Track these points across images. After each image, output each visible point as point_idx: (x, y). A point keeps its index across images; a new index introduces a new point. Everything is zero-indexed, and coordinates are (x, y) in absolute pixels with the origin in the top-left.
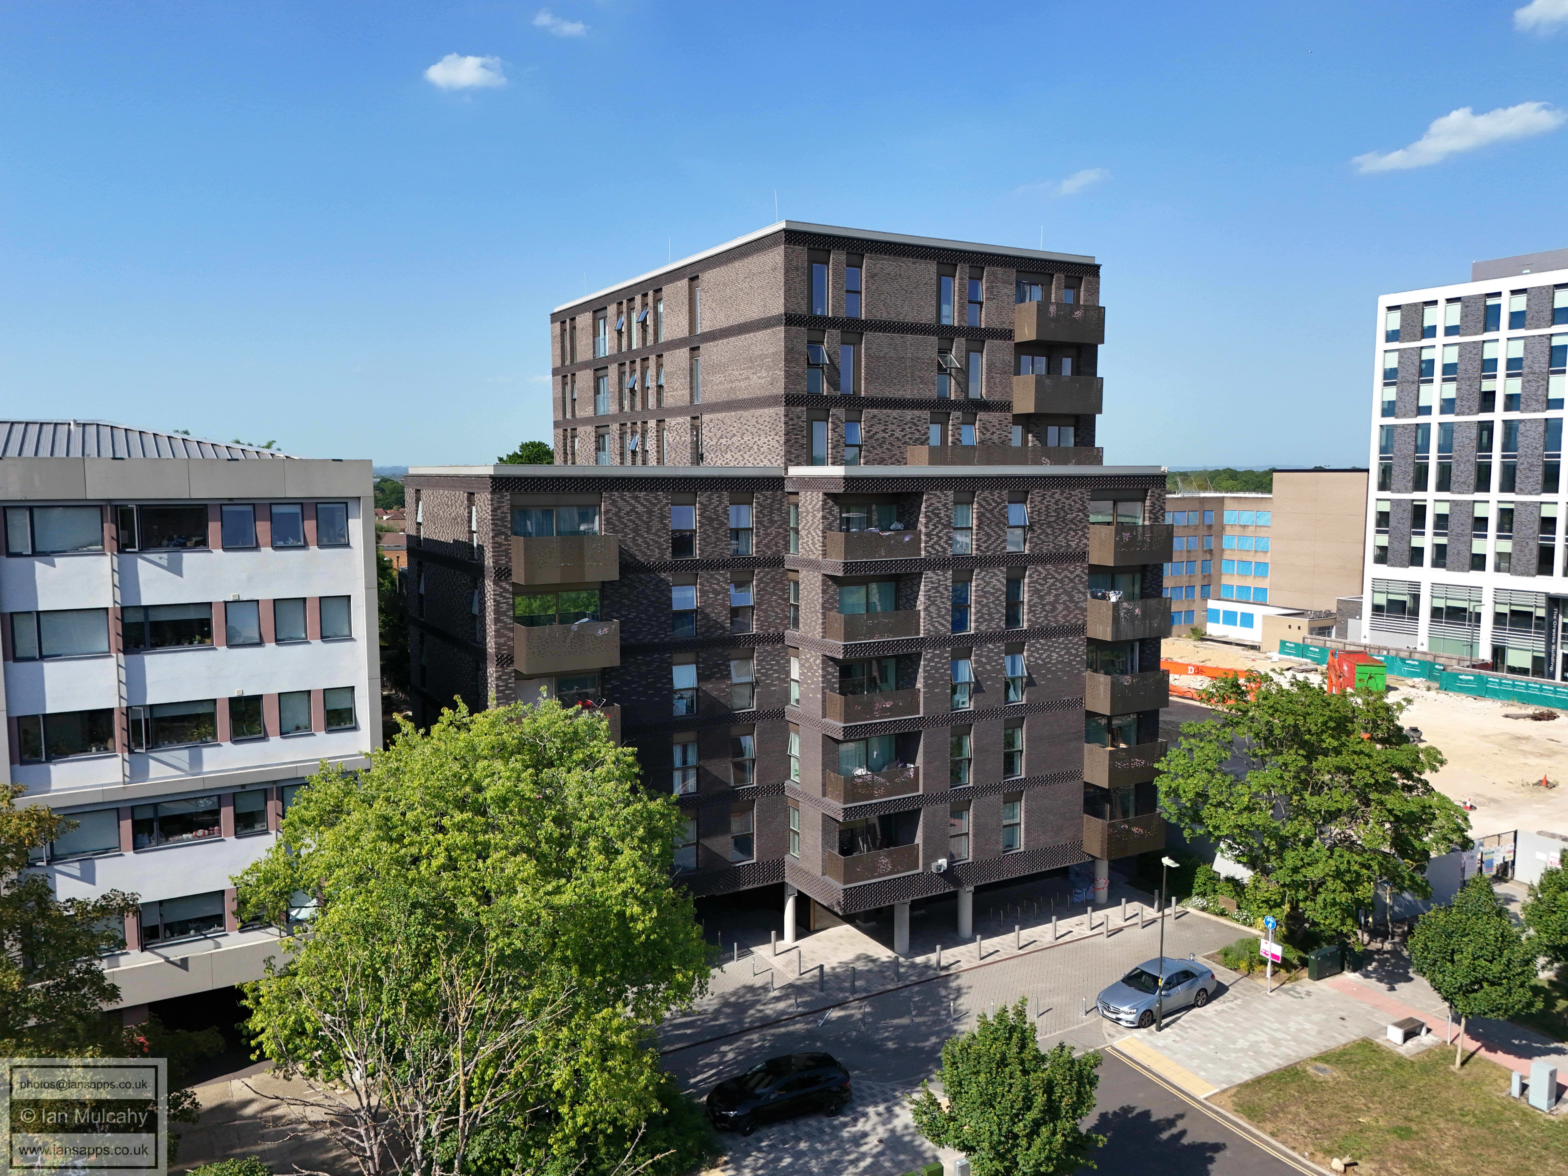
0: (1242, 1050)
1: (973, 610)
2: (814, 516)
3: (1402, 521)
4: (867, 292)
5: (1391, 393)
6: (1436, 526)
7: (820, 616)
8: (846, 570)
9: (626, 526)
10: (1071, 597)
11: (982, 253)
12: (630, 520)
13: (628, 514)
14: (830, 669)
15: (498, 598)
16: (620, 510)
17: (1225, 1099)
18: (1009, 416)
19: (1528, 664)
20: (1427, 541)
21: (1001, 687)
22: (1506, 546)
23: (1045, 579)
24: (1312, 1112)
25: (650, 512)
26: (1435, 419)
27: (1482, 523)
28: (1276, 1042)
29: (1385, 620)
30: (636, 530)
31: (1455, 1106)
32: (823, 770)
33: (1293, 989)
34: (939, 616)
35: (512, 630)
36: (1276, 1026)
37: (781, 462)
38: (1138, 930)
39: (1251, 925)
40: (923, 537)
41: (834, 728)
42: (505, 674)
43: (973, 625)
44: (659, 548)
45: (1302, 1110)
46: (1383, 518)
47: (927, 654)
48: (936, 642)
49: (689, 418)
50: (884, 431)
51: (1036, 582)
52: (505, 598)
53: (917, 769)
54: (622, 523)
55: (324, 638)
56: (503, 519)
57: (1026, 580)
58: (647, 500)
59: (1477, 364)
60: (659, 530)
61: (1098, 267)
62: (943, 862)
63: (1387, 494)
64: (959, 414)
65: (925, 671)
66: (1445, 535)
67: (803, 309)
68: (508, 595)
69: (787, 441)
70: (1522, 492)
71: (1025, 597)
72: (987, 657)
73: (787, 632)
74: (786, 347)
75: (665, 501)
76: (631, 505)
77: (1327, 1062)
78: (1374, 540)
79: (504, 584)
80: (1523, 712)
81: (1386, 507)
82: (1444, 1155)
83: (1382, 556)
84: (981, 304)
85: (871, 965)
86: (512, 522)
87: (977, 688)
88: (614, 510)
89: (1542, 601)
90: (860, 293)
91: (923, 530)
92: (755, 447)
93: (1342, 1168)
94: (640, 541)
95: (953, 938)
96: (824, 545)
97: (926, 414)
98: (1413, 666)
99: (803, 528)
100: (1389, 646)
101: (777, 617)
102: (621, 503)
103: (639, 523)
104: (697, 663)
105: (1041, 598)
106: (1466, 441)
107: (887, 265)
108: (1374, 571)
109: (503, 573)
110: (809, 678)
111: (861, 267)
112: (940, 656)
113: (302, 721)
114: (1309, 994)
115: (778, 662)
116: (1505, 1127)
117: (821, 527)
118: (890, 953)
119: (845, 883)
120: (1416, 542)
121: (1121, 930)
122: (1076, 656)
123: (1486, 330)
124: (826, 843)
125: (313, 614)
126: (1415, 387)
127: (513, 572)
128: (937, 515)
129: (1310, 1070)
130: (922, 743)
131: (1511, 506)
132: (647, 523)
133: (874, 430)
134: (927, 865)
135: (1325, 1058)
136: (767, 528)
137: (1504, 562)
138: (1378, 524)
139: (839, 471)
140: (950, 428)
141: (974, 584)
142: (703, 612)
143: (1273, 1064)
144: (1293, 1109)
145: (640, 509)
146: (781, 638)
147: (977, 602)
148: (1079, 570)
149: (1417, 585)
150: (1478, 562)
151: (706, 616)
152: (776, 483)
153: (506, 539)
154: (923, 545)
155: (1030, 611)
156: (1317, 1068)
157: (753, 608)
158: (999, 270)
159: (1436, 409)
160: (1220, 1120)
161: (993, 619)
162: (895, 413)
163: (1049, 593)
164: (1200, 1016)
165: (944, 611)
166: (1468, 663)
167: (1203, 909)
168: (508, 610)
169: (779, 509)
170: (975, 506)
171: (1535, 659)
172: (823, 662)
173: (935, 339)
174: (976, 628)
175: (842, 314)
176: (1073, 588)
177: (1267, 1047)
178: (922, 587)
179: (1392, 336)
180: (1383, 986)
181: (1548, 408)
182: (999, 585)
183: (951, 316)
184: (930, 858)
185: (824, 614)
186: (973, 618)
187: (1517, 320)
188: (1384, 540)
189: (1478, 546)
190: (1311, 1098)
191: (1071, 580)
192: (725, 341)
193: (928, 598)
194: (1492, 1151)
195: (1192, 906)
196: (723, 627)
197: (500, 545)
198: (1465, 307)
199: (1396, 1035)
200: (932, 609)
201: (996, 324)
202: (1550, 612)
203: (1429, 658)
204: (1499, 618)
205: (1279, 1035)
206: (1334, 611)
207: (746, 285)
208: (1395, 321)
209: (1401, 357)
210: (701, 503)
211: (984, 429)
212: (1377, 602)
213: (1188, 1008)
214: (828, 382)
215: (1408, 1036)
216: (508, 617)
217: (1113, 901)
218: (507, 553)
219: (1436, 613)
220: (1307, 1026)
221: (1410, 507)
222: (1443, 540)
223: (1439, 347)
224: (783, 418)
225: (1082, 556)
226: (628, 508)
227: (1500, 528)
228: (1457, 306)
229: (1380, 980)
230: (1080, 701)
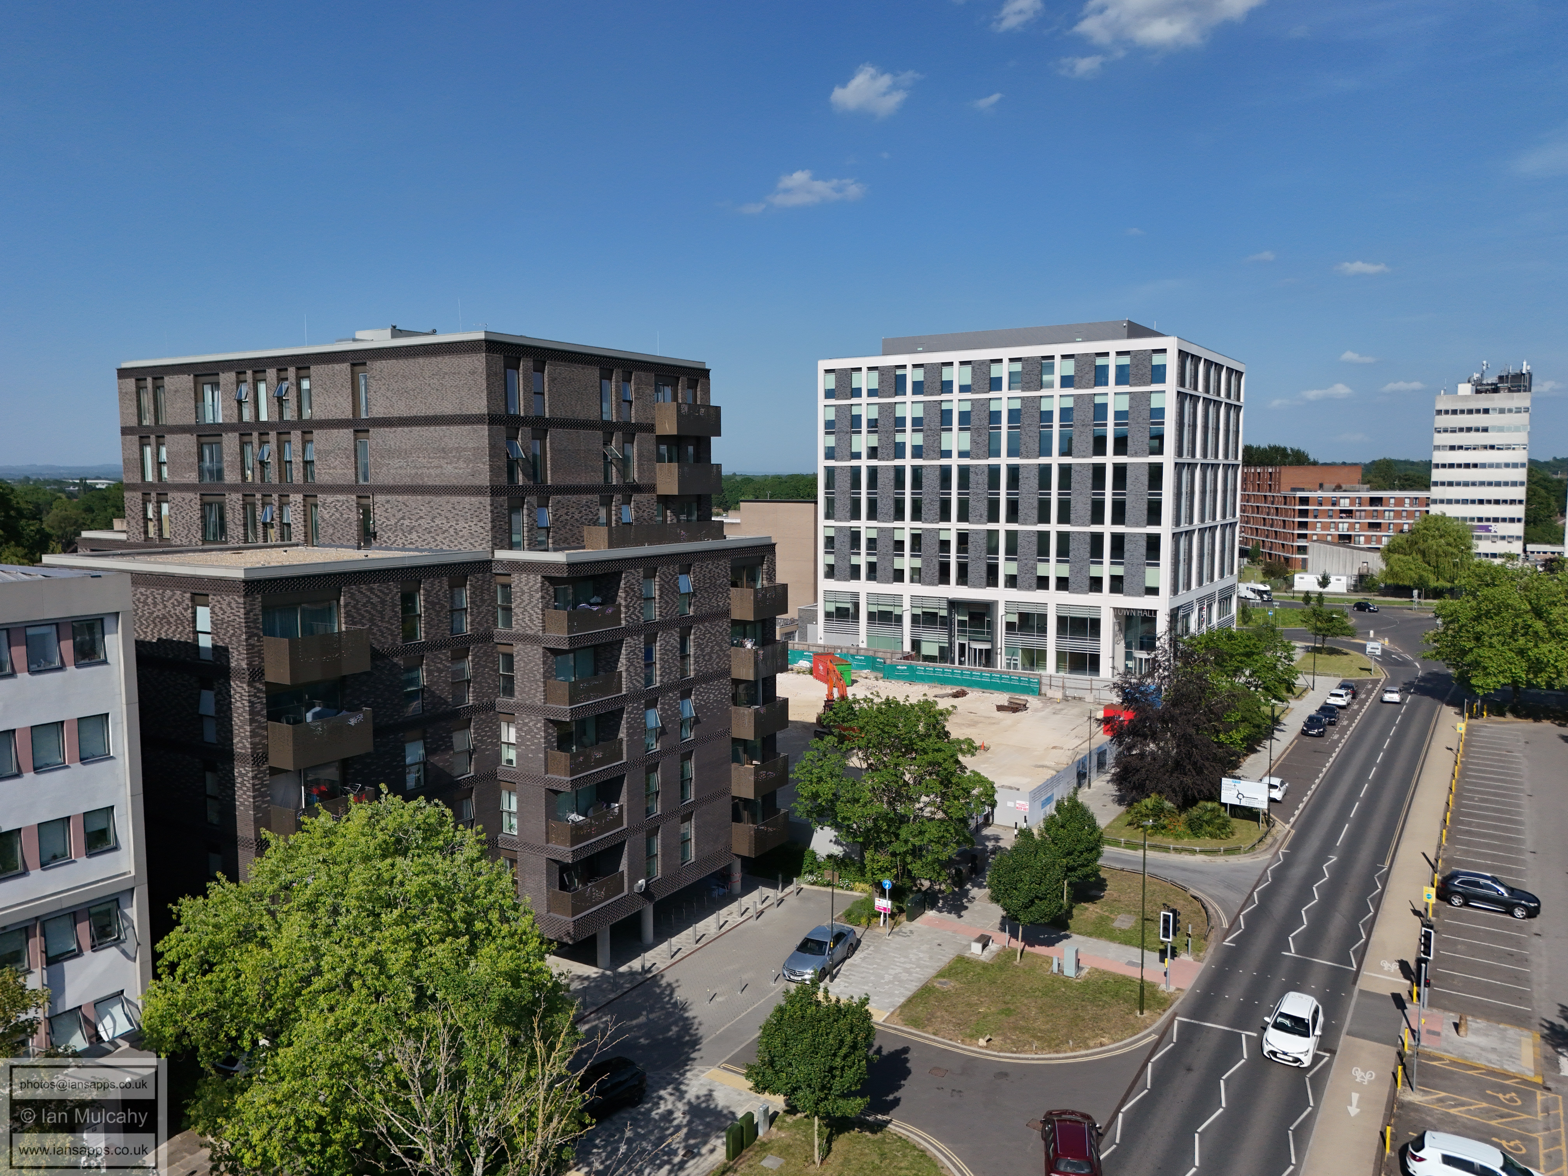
0: (890, 982)
1: (658, 666)
2: (531, 596)
3: (842, 544)
4: (550, 395)
5: (831, 441)
6: (868, 548)
7: (541, 684)
8: (571, 644)
9: (363, 617)
10: (721, 647)
11: (630, 360)
12: (366, 611)
13: (364, 605)
14: (550, 731)
15: (253, 699)
16: (358, 602)
17: (896, 1019)
18: (654, 496)
19: (936, 653)
20: (862, 560)
21: (677, 727)
22: (918, 563)
23: (704, 634)
24: (951, 1013)
25: (383, 602)
26: (864, 463)
27: (899, 545)
28: (907, 971)
29: (835, 624)
30: (371, 620)
31: (1027, 987)
32: (547, 821)
33: (900, 931)
34: (636, 674)
35: (266, 728)
36: (902, 960)
37: (487, 546)
38: (774, 910)
39: (852, 890)
40: (623, 609)
41: (560, 782)
42: (260, 772)
43: (658, 679)
44: (391, 635)
45: (944, 1013)
46: (830, 541)
47: (628, 708)
48: (634, 696)
49: (354, 497)
50: (566, 514)
51: (699, 638)
52: (259, 698)
53: (621, 807)
54: (360, 614)
55: (83, 760)
56: (255, 621)
57: (692, 637)
58: (380, 591)
59: (892, 420)
60: (391, 618)
61: (708, 371)
62: (642, 882)
63: (831, 523)
64: (620, 496)
65: (628, 723)
66: (875, 554)
67: (502, 410)
68: (261, 695)
69: (493, 528)
70: (926, 521)
71: (691, 651)
72: (669, 704)
73: (498, 700)
74: (490, 444)
75: (395, 590)
76: (367, 596)
77: (944, 977)
78: (824, 559)
79: (258, 685)
80: (943, 692)
81: (831, 533)
82: (1035, 1020)
83: (831, 572)
84: (631, 402)
85: (586, 983)
86: (264, 622)
87: (662, 732)
88: (353, 603)
89: (945, 605)
90: (543, 394)
91: (623, 603)
92: (452, 531)
93: (985, 1044)
94: (375, 630)
95: (639, 947)
96: (544, 622)
97: (596, 498)
98: (860, 660)
99: (518, 606)
100: (842, 645)
101: (490, 688)
102: (358, 596)
103: (374, 612)
104: (424, 738)
105: (702, 650)
106: (887, 481)
107: (564, 370)
108: (825, 584)
109: (256, 674)
110: (529, 740)
111: (543, 372)
112: (637, 708)
113: (59, 851)
114: (911, 932)
115: (491, 728)
116: (1058, 993)
117: (540, 606)
118: (595, 969)
119: (573, 916)
120: (854, 560)
121: (762, 912)
122: (725, 694)
123: (896, 394)
124: (549, 884)
125: (69, 738)
126: (848, 436)
127: (266, 672)
128: (632, 590)
129: (938, 985)
130: (625, 784)
131: (919, 532)
132: (381, 612)
133: (559, 513)
134: (631, 887)
135: (941, 974)
136: (479, 607)
137: (917, 575)
138: (826, 547)
139: (560, 557)
140: (613, 508)
141: (658, 644)
142: (429, 690)
143: (913, 987)
144: (939, 1014)
145: (375, 600)
146: (492, 706)
147: (661, 659)
148: (725, 624)
149: (856, 595)
150: (898, 576)
151: (432, 694)
152: (485, 566)
153: (258, 641)
154: (623, 616)
155: (696, 662)
156: (940, 983)
157: (469, 681)
158: (643, 374)
159: (864, 455)
160: (899, 1034)
161: (672, 672)
162: (574, 498)
163: (707, 646)
164: (852, 965)
165: (639, 670)
166: (900, 656)
167: (814, 884)
168: (262, 710)
169: (488, 589)
170: (657, 579)
171: (941, 649)
172: (545, 725)
173: (600, 433)
174: (661, 681)
175: (532, 414)
176: (723, 639)
177: (904, 976)
178: (623, 651)
179: (829, 394)
180: (953, 916)
181: (942, 457)
182: (675, 644)
183: (611, 413)
184: (633, 881)
185: (545, 683)
186: (658, 673)
187: (918, 388)
188: (831, 559)
189: (898, 563)
190: (946, 1003)
191: (721, 633)
192: (406, 429)
193: (628, 660)
194: (1058, 1010)
195: (803, 883)
196: (446, 702)
197: (253, 646)
198: (881, 375)
199: (976, 948)
200: (631, 669)
201: (642, 420)
202: (950, 613)
203: (871, 653)
204: (915, 619)
205: (908, 966)
206: (796, 618)
207: (435, 381)
208: (831, 382)
209: (837, 411)
210: (425, 589)
211: (638, 508)
212: (828, 610)
213: (843, 960)
214: (524, 474)
215: (984, 946)
216: (262, 716)
217: (747, 889)
218: (260, 654)
219: (871, 616)
220: (921, 955)
221: (849, 533)
222: (873, 559)
223: (864, 406)
224: (489, 508)
225: (727, 613)
226: (365, 600)
227: (913, 549)
228: (875, 374)
229: (950, 912)
230: (728, 731)
